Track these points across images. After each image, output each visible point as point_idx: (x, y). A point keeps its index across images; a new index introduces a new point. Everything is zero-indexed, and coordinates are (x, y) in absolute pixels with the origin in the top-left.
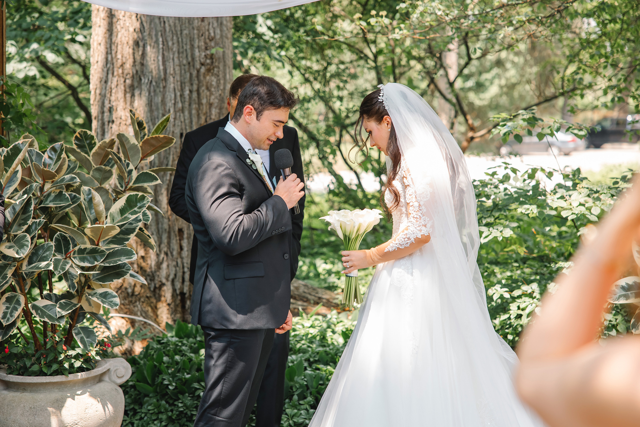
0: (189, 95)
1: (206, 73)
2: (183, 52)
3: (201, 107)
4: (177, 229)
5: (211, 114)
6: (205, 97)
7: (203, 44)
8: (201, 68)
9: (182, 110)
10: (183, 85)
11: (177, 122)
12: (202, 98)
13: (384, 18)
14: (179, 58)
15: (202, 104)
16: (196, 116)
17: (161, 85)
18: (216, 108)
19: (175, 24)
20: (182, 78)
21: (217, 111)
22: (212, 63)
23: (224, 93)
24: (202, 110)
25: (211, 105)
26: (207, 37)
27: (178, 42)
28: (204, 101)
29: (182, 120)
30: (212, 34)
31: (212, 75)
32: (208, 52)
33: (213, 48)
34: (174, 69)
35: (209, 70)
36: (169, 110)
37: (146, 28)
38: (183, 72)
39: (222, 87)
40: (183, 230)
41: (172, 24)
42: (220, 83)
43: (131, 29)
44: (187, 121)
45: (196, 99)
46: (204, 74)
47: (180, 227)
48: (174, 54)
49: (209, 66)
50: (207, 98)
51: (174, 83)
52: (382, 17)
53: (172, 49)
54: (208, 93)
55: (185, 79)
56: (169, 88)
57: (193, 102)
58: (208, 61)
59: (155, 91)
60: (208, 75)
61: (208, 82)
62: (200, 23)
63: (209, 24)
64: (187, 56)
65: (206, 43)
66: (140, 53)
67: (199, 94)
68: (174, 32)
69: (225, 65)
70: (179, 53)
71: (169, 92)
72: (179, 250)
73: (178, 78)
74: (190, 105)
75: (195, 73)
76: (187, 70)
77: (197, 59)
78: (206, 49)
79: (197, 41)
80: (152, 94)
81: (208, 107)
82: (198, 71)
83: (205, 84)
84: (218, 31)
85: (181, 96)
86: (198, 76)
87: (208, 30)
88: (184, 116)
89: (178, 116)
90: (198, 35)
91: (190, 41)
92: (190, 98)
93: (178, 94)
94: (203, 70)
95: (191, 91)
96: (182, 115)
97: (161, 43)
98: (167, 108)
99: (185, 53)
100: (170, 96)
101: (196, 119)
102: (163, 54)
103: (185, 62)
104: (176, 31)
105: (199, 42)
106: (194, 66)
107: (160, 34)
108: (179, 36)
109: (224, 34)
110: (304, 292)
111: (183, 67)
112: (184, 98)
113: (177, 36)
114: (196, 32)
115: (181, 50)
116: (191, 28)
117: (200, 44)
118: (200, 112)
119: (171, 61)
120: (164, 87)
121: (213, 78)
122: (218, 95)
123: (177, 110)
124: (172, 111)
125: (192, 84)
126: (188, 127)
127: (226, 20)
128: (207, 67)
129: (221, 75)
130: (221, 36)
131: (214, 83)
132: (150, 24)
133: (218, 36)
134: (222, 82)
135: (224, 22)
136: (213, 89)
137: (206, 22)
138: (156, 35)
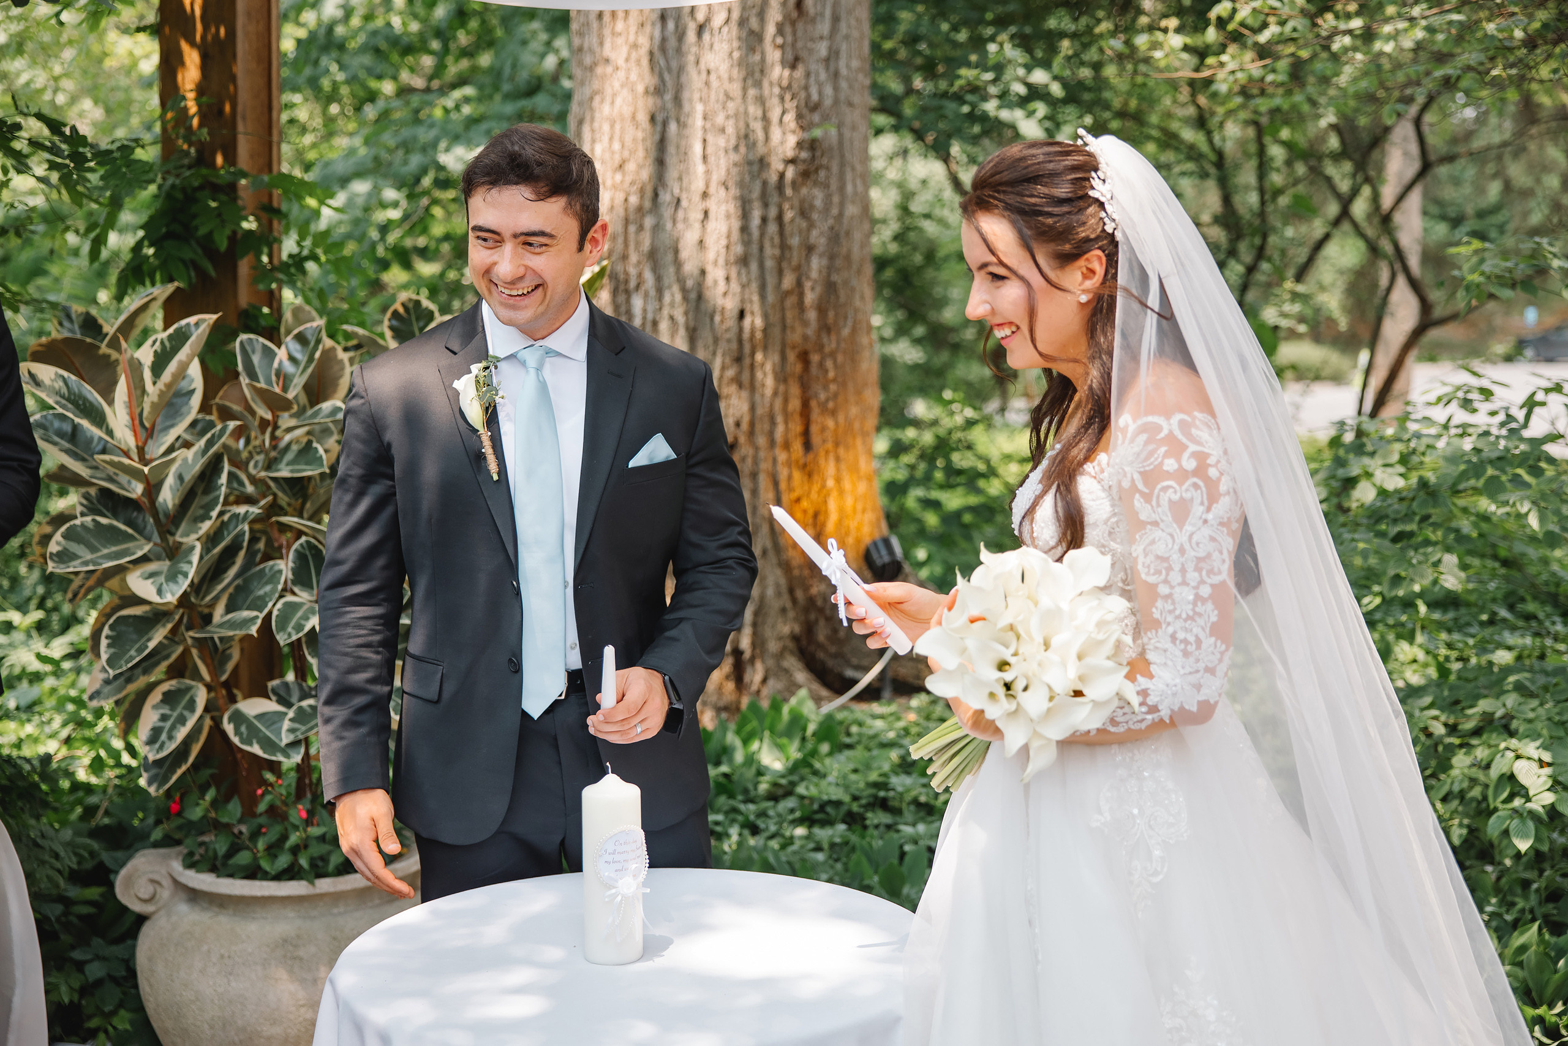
0: (760, 227)
1: (800, 179)
2: (747, 136)
3: (787, 254)
5: (809, 269)
6: (796, 231)
7: (793, 117)
8: (785, 170)
9: (744, 261)
10: (748, 207)
11: (732, 285)
12: (788, 234)
13: (1171, 34)
14: (738, 147)
15: (790, 248)
16: (775, 274)
17: (700, 207)
18: (821, 256)
19: (732, 74)
20: (745, 191)
21: (825, 262)
23: (840, 223)
24: (790, 260)
25: (810, 249)
26: (802, 102)
27: (737, 113)
28: (795, 241)
29: (745, 280)
30: (815, 97)
31: (816, 183)
32: (806, 136)
33: (818, 125)
34: (728, 172)
35: (805, 175)
38: (747, 178)
39: (835, 211)
42: (831, 202)
43: (640, 88)
44: (756, 285)
45: (776, 237)
46: (794, 183)
48: (728, 140)
49: (805, 166)
50: (800, 232)
51: (727, 202)
52: (1165, 31)
54: (804, 224)
55: (750, 192)
57: (767, 245)
58: (804, 155)
60: (803, 184)
61: (802, 202)
62: (787, 72)
64: (756, 144)
65: (800, 116)
66: (657, 137)
67: (781, 226)
69: (842, 165)
71: (717, 220)
73: (736, 191)
74: (761, 249)
75: (772, 179)
76: (756, 173)
77: (779, 150)
78: (801, 128)
79: (777, 111)
80: (681, 226)
81: (804, 254)
82: (782, 176)
84: (829, 90)
85: (744, 230)
86: (780, 186)
87: (806, 88)
88: (748, 274)
89: (735, 274)
90: (783, 98)
91: (764, 110)
92: (762, 235)
93: (736, 225)
95: (764, 220)
96: (743, 271)
97: (700, 115)
98: (712, 256)
99: (752, 136)
100: (719, 230)
101: (775, 280)
102: (705, 140)
103: (751, 156)
105: (782, 113)
106: (771, 165)
107: (698, 96)
108: (740, 100)
109: (842, 96)
111: (747, 168)
112: (750, 234)
113: (735, 101)
114: (776, 90)
115: (744, 131)
116: (767, 82)
117: (787, 118)
118: (785, 265)
119: (722, 154)
120: (707, 211)
121: (816, 191)
122: (826, 227)
123: (732, 258)
125: (766, 205)
126: (756, 298)
127: (848, 66)
128: (802, 167)
129: (834, 184)
130: (836, 102)
131: (818, 203)
132: (678, 77)
133: (828, 102)
134: (836, 199)
135: (844, 71)
136: (815, 216)
137: (801, 71)
138: (690, 100)
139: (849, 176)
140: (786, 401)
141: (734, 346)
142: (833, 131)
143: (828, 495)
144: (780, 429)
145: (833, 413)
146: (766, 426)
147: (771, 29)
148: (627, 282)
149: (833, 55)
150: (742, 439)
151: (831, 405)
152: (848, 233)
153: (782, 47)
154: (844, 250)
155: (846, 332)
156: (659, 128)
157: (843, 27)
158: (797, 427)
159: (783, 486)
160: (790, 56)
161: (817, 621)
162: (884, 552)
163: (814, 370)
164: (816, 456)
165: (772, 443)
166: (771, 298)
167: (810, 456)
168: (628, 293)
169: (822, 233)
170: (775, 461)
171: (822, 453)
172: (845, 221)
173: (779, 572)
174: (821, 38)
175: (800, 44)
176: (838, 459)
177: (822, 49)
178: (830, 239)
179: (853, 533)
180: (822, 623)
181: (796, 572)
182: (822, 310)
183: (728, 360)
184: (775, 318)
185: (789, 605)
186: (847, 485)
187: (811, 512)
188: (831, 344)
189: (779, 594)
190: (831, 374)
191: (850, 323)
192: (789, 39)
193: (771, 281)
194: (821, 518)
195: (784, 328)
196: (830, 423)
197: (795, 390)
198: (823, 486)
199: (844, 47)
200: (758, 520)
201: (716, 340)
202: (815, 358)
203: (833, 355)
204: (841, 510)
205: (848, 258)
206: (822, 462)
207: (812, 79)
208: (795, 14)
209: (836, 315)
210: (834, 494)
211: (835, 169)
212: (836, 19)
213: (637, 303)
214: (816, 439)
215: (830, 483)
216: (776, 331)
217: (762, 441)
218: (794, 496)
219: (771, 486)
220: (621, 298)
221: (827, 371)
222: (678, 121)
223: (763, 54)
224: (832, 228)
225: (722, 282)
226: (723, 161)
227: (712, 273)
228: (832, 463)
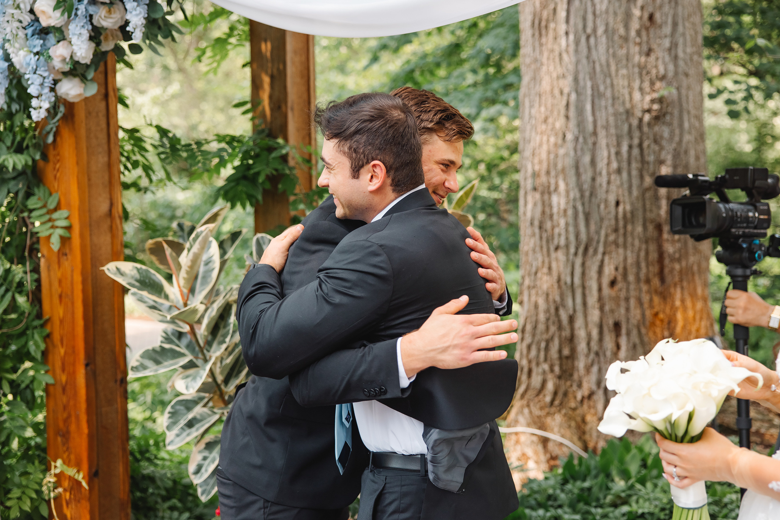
0: (628, 151)
1: (653, 122)
2: (619, 98)
3: (646, 166)
4: (611, 322)
6: (652, 152)
7: (647, 84)
8: (643, 116)
9: (619, 171)
10: (620, 140)
11: (611, 187)
12: (647, 154)
14: (613, 105)
15: (648, 163)
16: (638, 178)
17: (590, 141)
19: (608, 62)
20: (618, 131)
22: (662, 108)
23: (681, 146)
24: (648, 170)
25: (661, 162)
26: (654, 75)
27: (612, 86)
28: (651, 158)
29: (619, 184)
30: (662, 72)
31: (664, 123)
32: (656, 95)
33: (664, 89)
34: (607, 120)
35: (657, 118)
36: (601, 172)
38: (619, 123)
39: (677, 139)
40: (621, 323)
41: (604, 63)
42: (674, 134)
44: (626, 186)
45: (639, 156)
46: (649, 124)
47: (617, 320)
48: (607, 101)
49: (656, 113)
50: (654, 152)
51: (607, 138)
53: (604, 96)
54: (657, 148)
55: (621, 131)
56: (601, 144)
57: (633, 162)
58: (656, 107)
59: (582, 149)
60: (655, 124)
61: (656, 134)
62: (643, 59)
63: (657, 59)
64: (625, 102)
65: (652, 84)
66: (564, 103)
67: (641, 150)
68: (607, 73)
69: (681, 111)
70: (613, 99)
71: (601, 149)
72: (615, 349)
73: (613, 131)
74: (629, 163)
75: (635, 122)
76: (624, 120)
77: (639, 105)
78: (654, 91)
79: (638, 82)
80: (579, 153)
81: (656, 165)
82: (641, 120)
84: (671, 67)
85: (618, 153)
86: (640, 126)
87: (656, 67)
88: (621, 179)
89: (612, 180)
90: (642, 74)
91: (629, 82)
92: (629, 156)
93: (613, 151)
95: (630, 147)
96: (618, 178)
97: (590, 88)
98: (598, 170)
99: (622, 98)
100: (603, 154)
101: (638, 182)
102: (593, 102)
103: (621, 110)
104: (610, 71)
105: (641, 83)
106: (633, 115)
107: (589, 77)
109: (680, 70)
111: (619, 117)
112: (622, 156)
113: (611, 78)
114: (636, 70)
115: (617, 95)
116: (630, 65)
117: (643, 85)
118: (643, 172)
119: (604, 111)
120: (594, 144)
121: (664, 128)
122: (671, 149)
123: (611, 170)
124: (604, 172)
125: (631, 138)
126: (626, 194)
127: (684, 52)
128: (654, 114)
129: (676, 123)
130: (676, 73)
131: (664, 134)
133: (671, 74)
135: (681, 54)
136: (664, 143)
137: (652, 57)
138: (584, 79)
139: (686, 117)
140: (647, 253)
141: (613, 222)
142: (674, 91)
144: (644, 270)
145: (679, 260)
146: (634, 270)
147: (633, 33)
148: (549, 187)
149: (674, 46)
150: (619, 278)
151: (677, 256)
153: (640, 44)
156: (565, 98)
157: (680, 29)
158: (655, 269)
159: (646, 305)
160: (645, 48)
163: (665, 235)
164: (668, 287)
165: (638, 280)
166: (635, 193)
167: (664, 287)
168: (550, 193)
170: (640, 290)
171: (672, 285)
172: (684, 145)
174: (666, 36)
175: (652, 41)
176: (682, 288)
177: (667, 43)
178: (674, 156)
183: (609, 231)
184: (639, 205)
186: (689, 304)
187: (666, 321)
192: (645, 38)
193: (635, 182)
194: (672, 324)
195: (645, 210)
196: (677, 266)
197: (653, 247)
198: (673, 305)
199: (681, 41)
200: (630, 326)
201: (602, 220)
202: (666, 228)
204: (686, 319)
206: (672, 290)
207: (660, 62)
208: (648, 24)
210: (681, 310)
211: (676, 112)
212: (675, 25)
213: (555, 199)
214: (668, 277)
215: (677, 304)
216: (640, 214)
217: (631, 278)
218: (654, 312)
220: (546, 197)
222: (577, 92)
223: (628, 49)
225: (604, 184)
226: (604, 114)
227: (598, 180)
228: (679, 290)
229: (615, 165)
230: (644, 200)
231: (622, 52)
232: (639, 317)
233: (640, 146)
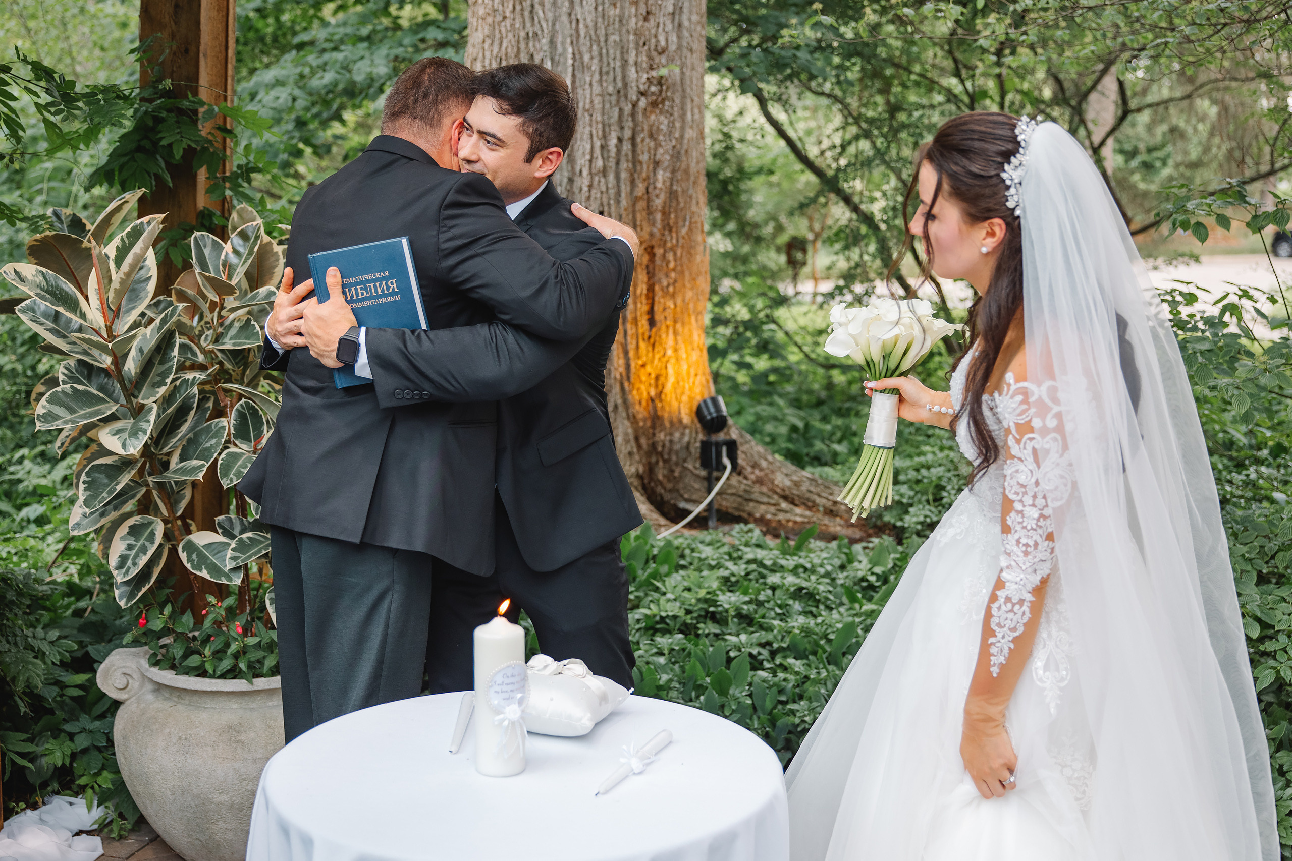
0: (616, 146)
1: (649, 109)
2: (607, 73)
3: (638, 168)
5: (656, 180)
6: (646, 149)
7: (645, 58)
8: (638, 100)
9: (604, 172)
10: (607, 129)
11: (593, 191)
12: (639, 152)
14: (600, 81)
15: (641, 163)
16: (628, 183)
18: (665, 170)
19: (596, 24)
20: (606, 117)
21: (668, 174)
22: (661, 91)
23: (681, 144)
24: (641, 173)
25: (657, 164)
26: (652, 48)
27: (600, 55)
28: (644, 158)
29: (604, 189)
30: (663, 43)
31: (661, 112)
32: (654, 73)
33: (663, 66)
34: (592, 102)
35: (654, 104)
36: (581, 171)
37: (546, 31)
38: (607, 106)
39: (677, 134)
41: (591, 24)
42: (674, 126)
44: (612, 192)
45: (630, 153)
46: (645, 110)
48: (592, 76)
49: (654, 98)
50: (649, 152)
51: (591, 125)
53: (589, 68)
54: (652, 144)
55: (610, 118)
56: (583, 133)
57: (623, 159)
58: (653, 89)
60: (651, 112)
61: (651, 126)
62: (640, 23)
63: (657, 25)
64: (615, 79)
65: (650, 58)
67: (634, 145)
68: (594, 38)
69: (684, 97)
70: (601, 73)
71: (582, 139)
73: (598, 116)
74: (618, 163)
75: (628, 108)
76: (614, 102)
77: (634, 84)
78: (651, 68)
79: (633, 54)
81: (651, 168)
82: (635, 105)
83: (646, 127)
84: (674, 38)
85: (602, 147)
86: (633, 115)
87: (656, 36)
88: (607, 183)
89: (595, 183)
90: (637, 44)
91: (622, 53)
92: (619, 151)
93: (598, 144)
94: (643, 103)
95: (620, 140)
96: (603, 180)
97: (570, 56)
99: (611, 73)
101: (629, 189)
102: (574, 75)
103: (611, 89)
104: (597, 36)
105: (637, 55)
106: (626, 96)
107: (569, 40)
108: (602, 44)
109: (685, 44)
110: (810, 492)
111: (607, 98)
112: (608, 151)
113: (599, 45)
114: (632, 37)
115: (604, 69)
116: (624, 30)
117: (640, 59)
118: (636, 176)
119: (587, 86)
121: (662, 118)
122: (669, 147)
123: (594, 171)
124: (585, 172)
125: (622, 128)
126: (612, 202)
127: (690, 20)
128: (651, 98)
129: (677, 113)
130: (680, 47)
131: (663, 127)
132: (554, 24)
133: (673, 47)
134: (678, 125)
135: (686, 23)
136: (661, 138)
137: (652, 22)
138: (563, 43)
139: (689, 106)
142: (677, 70)
143: (667, 362)
145: (673, 296)
149: (678, 10)
151: (671, 289)
152: (687, 151)
154: (684, 166)
155: (684, 231)
158: (643, 307)
159: (631, 354)
160: (643, 10)
161: (657, 462)
162: (712, 409)
163: (658, 261)
164: (659, 330)
166: (624, 203)
167: (654, 330)
169: (666, 152)
170: (626, 333)
171: (664, 328)
172: (686, 141)
173: (627, 423)
176: (676, 333)
177: (669, 5)
178: (672, 156)
179: (687, 392)
180: (661, 463)
181: (641, 424)
182: (665, 214)
184: (627, 218)
185: (635, 450)
186: (683, 354)
187: (653, 376)
188: (671, 242)
189: (627, 441)
190: (672, 265)
191: (687, 223)
193: (625, 189)
194: (662, 379)
196: (670, 304)
197: (643, 277)
198: (664, 355)
202: (659, 251)
203: (673, 249)
204: (678, 374)
205: (687, 172)
206: (663, 335)
207: (660, 30)
209: (676, 217)
210: (673, 360)
211: (677, 101)
214: (658, 317)
215: (669, 352)
218: (640, 362)
219: (622, 355)
221: (668, 263)
222: (552, 60)
223: (622, 8)
224: (674, 147)
225: (585, 189)
226: (588, 92)
227: (578, 181)
228: (671, 336)
229: (599, 163)
230: (634, 212)
231: (613, 12)
232: (622, 369)
233: (633, 139)
